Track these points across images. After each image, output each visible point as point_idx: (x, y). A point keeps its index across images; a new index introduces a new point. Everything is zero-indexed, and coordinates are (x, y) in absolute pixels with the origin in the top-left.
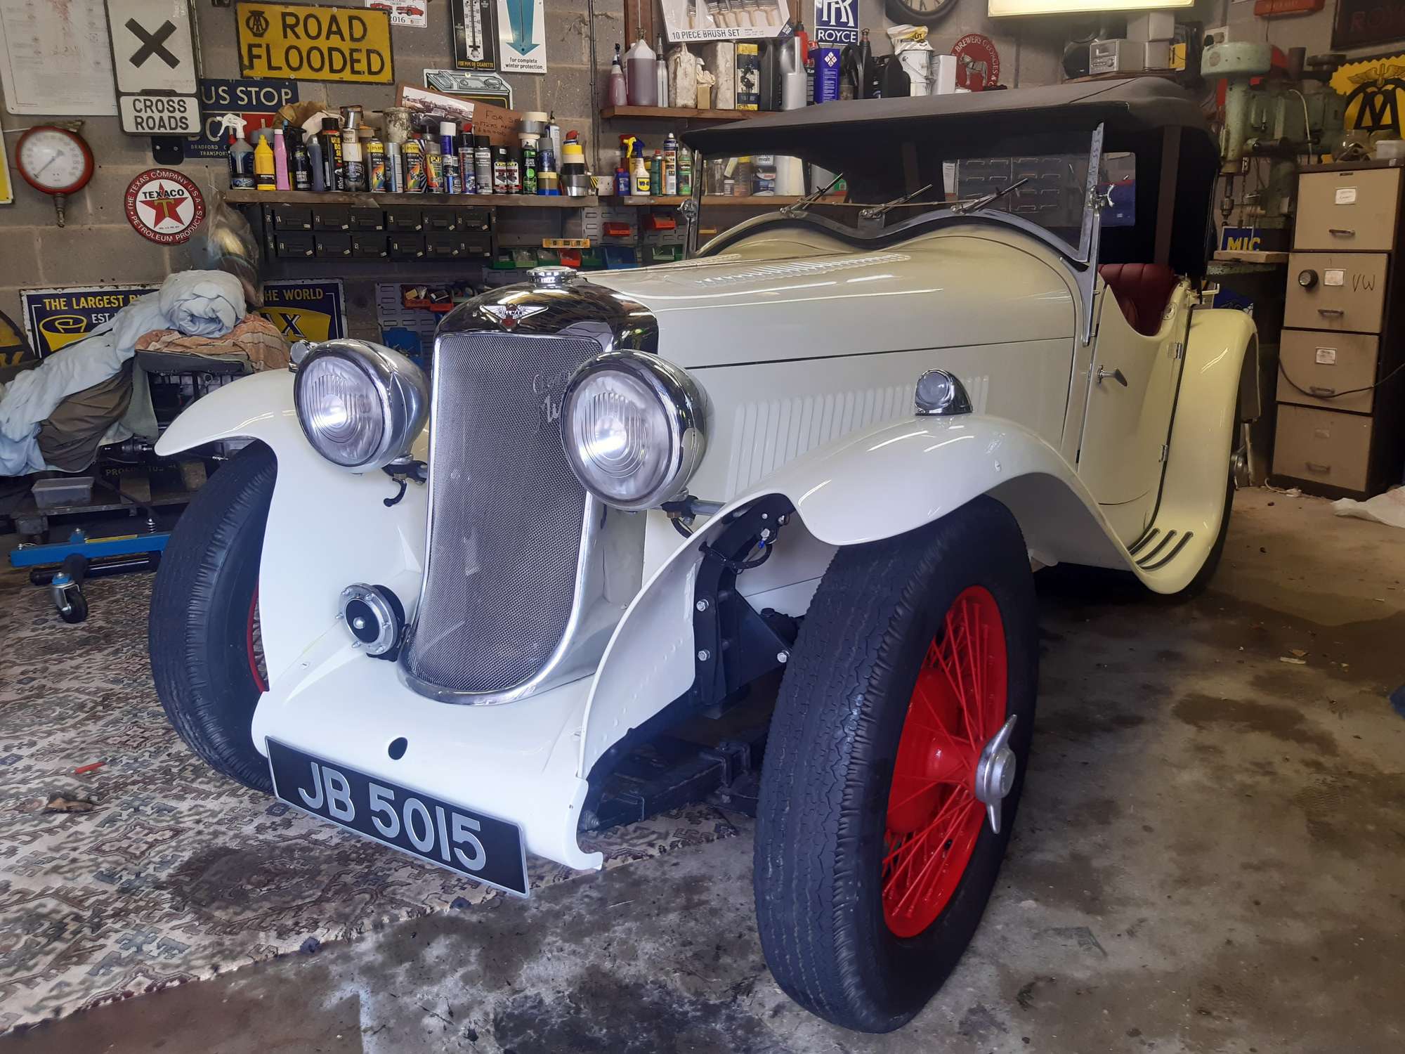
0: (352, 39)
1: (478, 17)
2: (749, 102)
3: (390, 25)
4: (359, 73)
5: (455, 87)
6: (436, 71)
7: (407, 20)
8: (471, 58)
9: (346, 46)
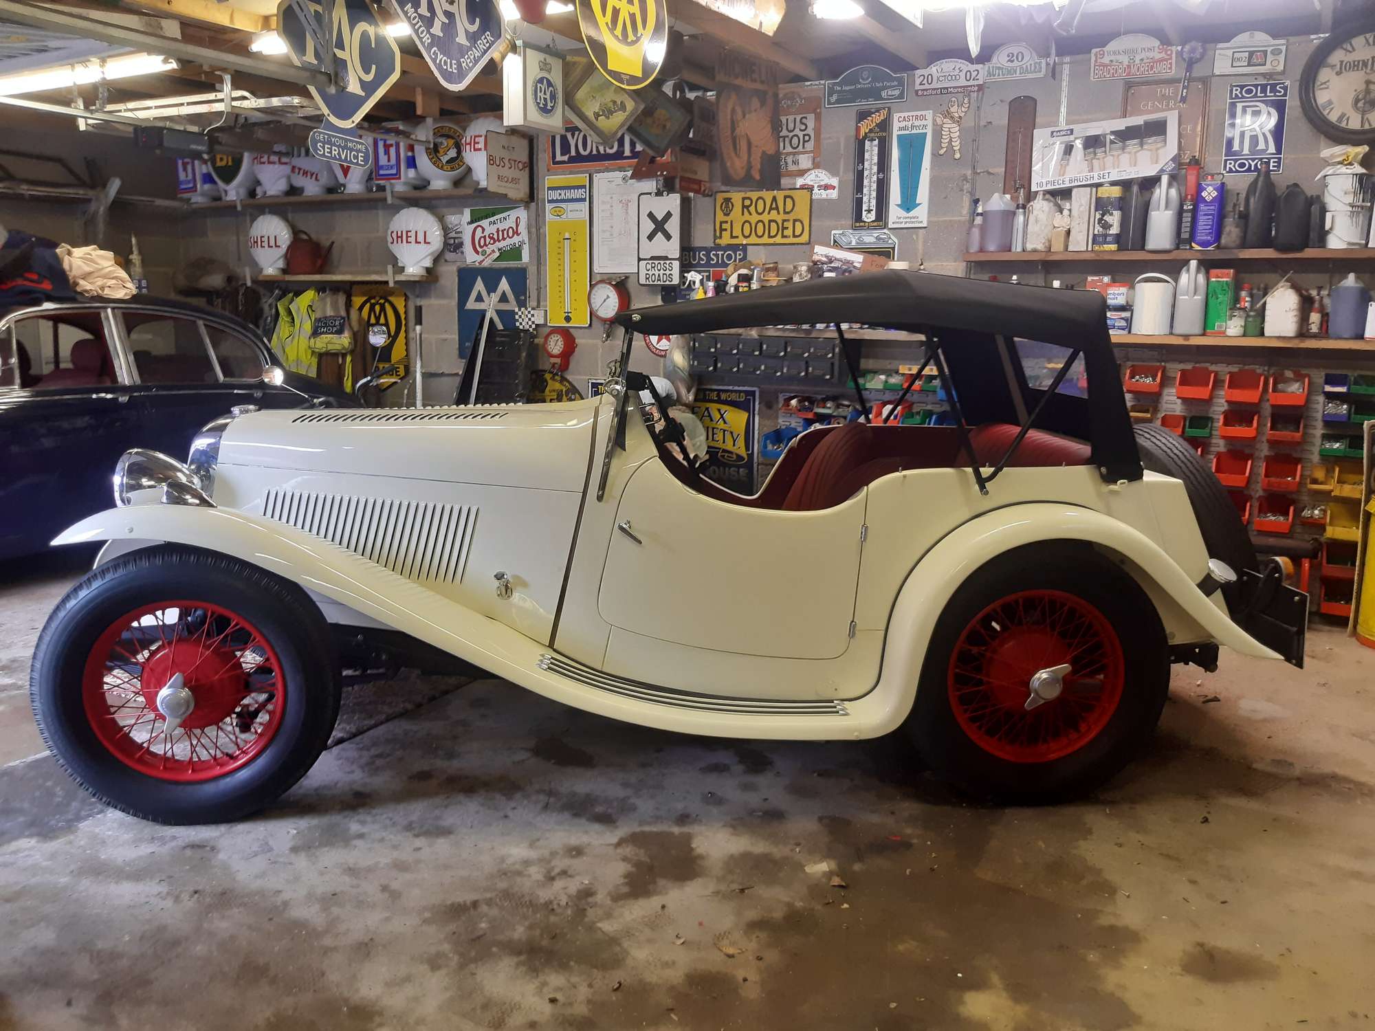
0: (785, 213)
1: (874, 186)
2: (1106, 242)
3: (811, 199)
4: (786, 237)
5: (854, 243)
6: (841, 232)
7: (824, 194)
8: (865, 220)
9: (779, 219)
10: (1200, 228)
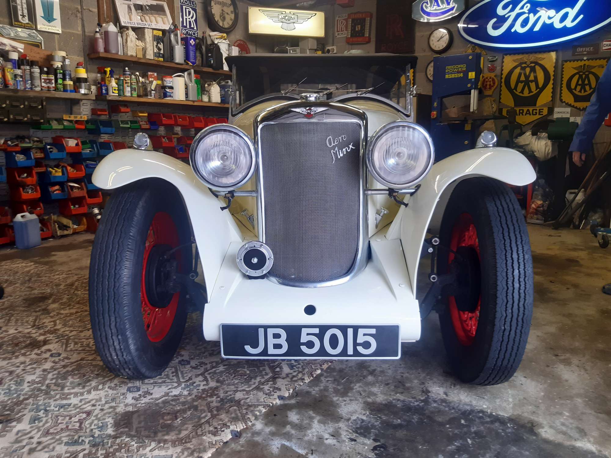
1: (24, 1)
2: (159, 57)
5: (12, 35)
6: (1, 26)
10: (191, 56)
